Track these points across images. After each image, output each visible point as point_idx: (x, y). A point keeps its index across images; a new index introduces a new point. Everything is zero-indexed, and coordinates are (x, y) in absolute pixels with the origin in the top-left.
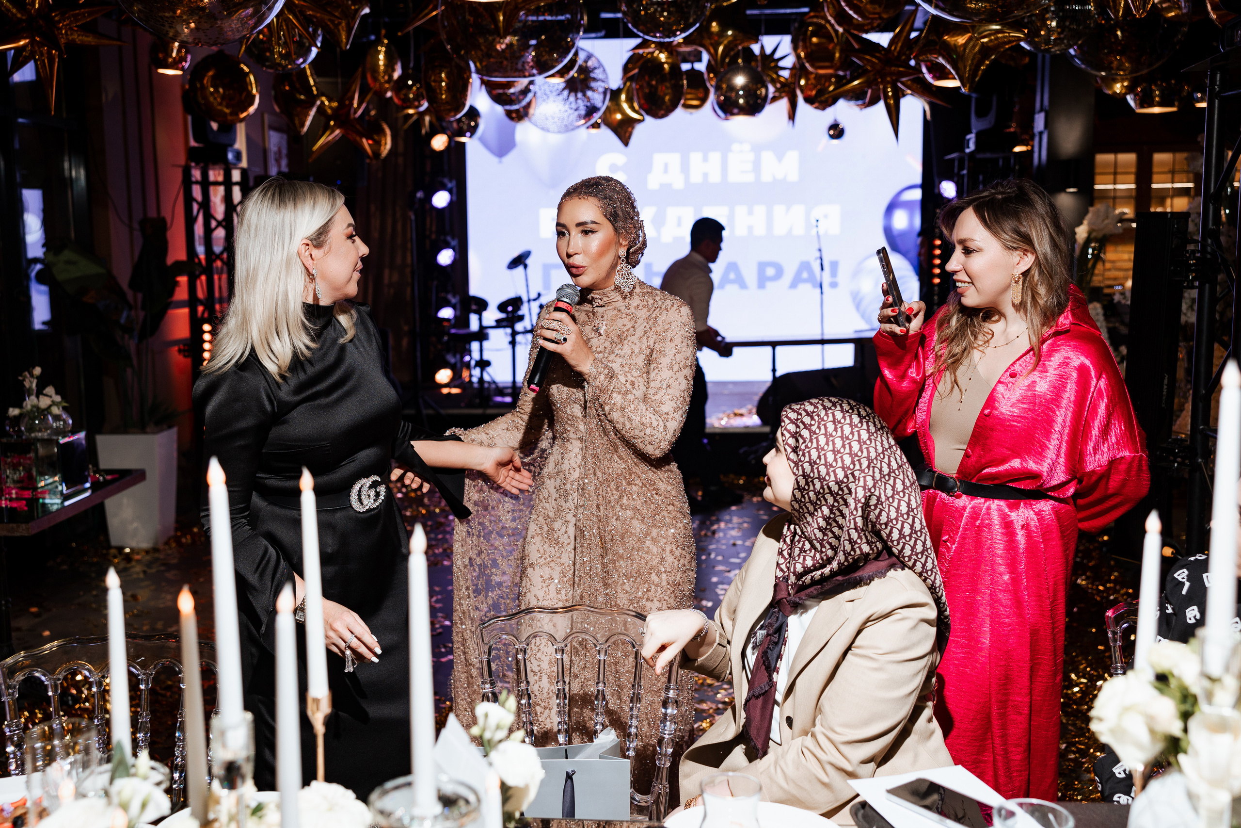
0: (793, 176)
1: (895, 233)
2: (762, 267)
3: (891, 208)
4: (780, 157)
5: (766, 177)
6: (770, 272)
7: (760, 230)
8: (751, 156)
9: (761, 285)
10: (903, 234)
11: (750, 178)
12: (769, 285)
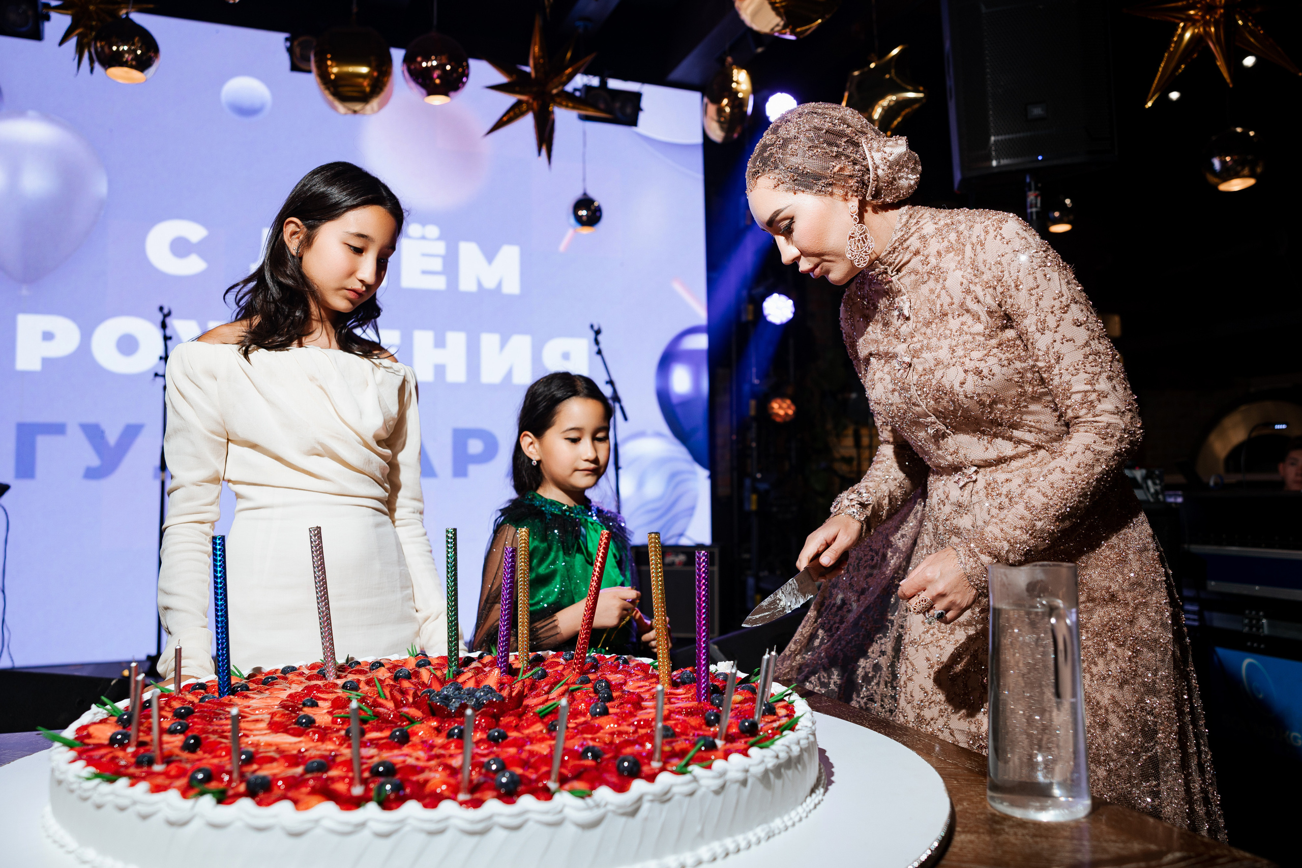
0: (512, 287)
1: (675, 400)
2: (461, 437)
3: (667, 360)
4: (490, 255)
5: (467, 284)
6: (475, 446)
7: (457, 374)
8: (440, 248)
9: (460, 470)
10: (687, 402)
11: (439, 283)
12: (473, 469)
